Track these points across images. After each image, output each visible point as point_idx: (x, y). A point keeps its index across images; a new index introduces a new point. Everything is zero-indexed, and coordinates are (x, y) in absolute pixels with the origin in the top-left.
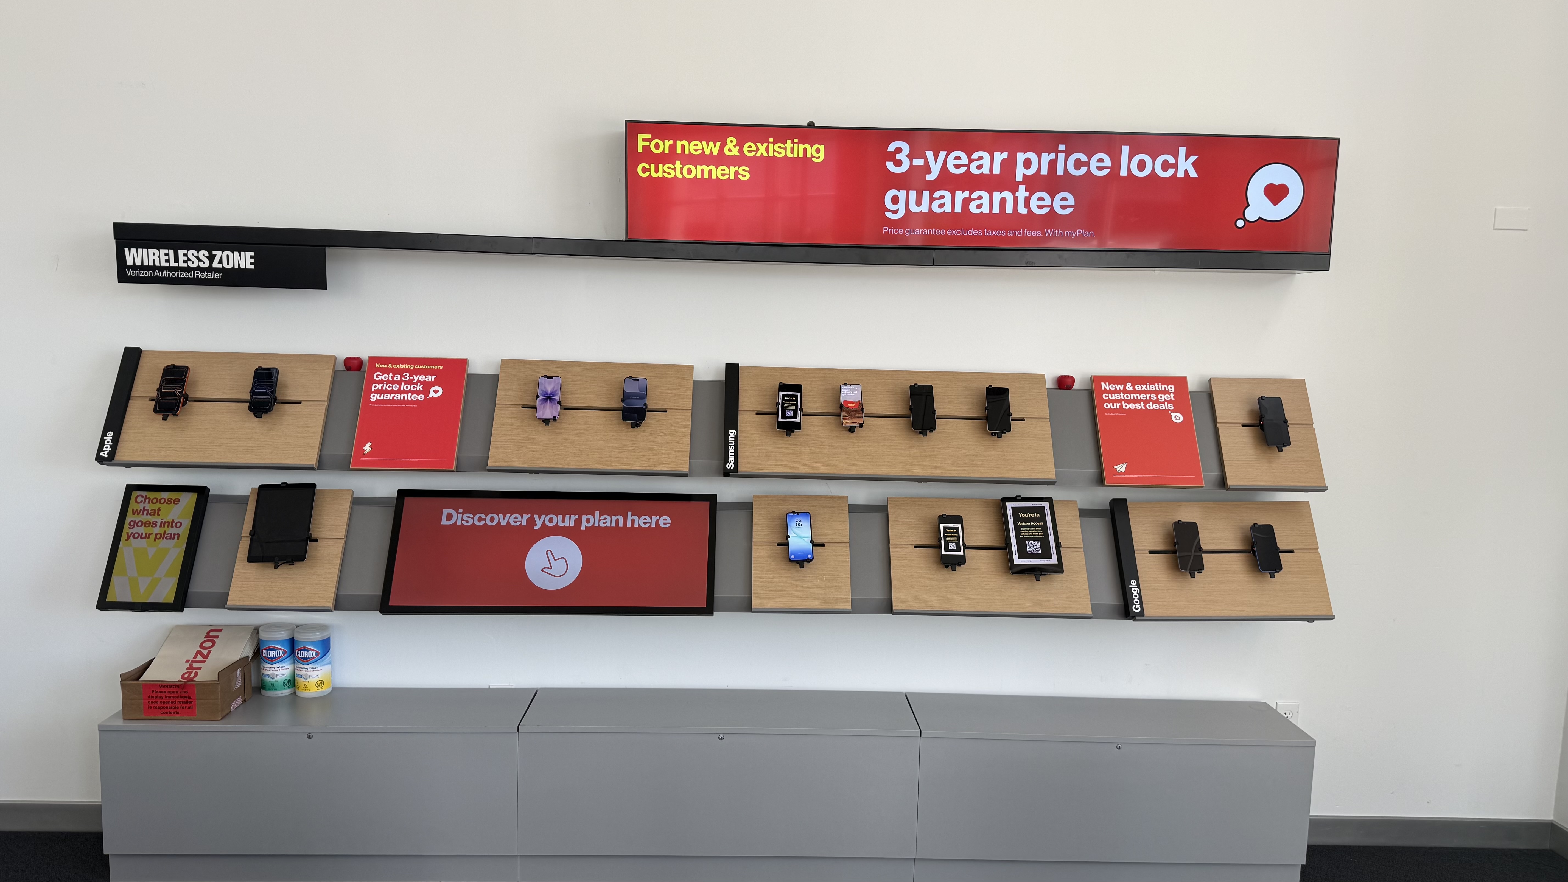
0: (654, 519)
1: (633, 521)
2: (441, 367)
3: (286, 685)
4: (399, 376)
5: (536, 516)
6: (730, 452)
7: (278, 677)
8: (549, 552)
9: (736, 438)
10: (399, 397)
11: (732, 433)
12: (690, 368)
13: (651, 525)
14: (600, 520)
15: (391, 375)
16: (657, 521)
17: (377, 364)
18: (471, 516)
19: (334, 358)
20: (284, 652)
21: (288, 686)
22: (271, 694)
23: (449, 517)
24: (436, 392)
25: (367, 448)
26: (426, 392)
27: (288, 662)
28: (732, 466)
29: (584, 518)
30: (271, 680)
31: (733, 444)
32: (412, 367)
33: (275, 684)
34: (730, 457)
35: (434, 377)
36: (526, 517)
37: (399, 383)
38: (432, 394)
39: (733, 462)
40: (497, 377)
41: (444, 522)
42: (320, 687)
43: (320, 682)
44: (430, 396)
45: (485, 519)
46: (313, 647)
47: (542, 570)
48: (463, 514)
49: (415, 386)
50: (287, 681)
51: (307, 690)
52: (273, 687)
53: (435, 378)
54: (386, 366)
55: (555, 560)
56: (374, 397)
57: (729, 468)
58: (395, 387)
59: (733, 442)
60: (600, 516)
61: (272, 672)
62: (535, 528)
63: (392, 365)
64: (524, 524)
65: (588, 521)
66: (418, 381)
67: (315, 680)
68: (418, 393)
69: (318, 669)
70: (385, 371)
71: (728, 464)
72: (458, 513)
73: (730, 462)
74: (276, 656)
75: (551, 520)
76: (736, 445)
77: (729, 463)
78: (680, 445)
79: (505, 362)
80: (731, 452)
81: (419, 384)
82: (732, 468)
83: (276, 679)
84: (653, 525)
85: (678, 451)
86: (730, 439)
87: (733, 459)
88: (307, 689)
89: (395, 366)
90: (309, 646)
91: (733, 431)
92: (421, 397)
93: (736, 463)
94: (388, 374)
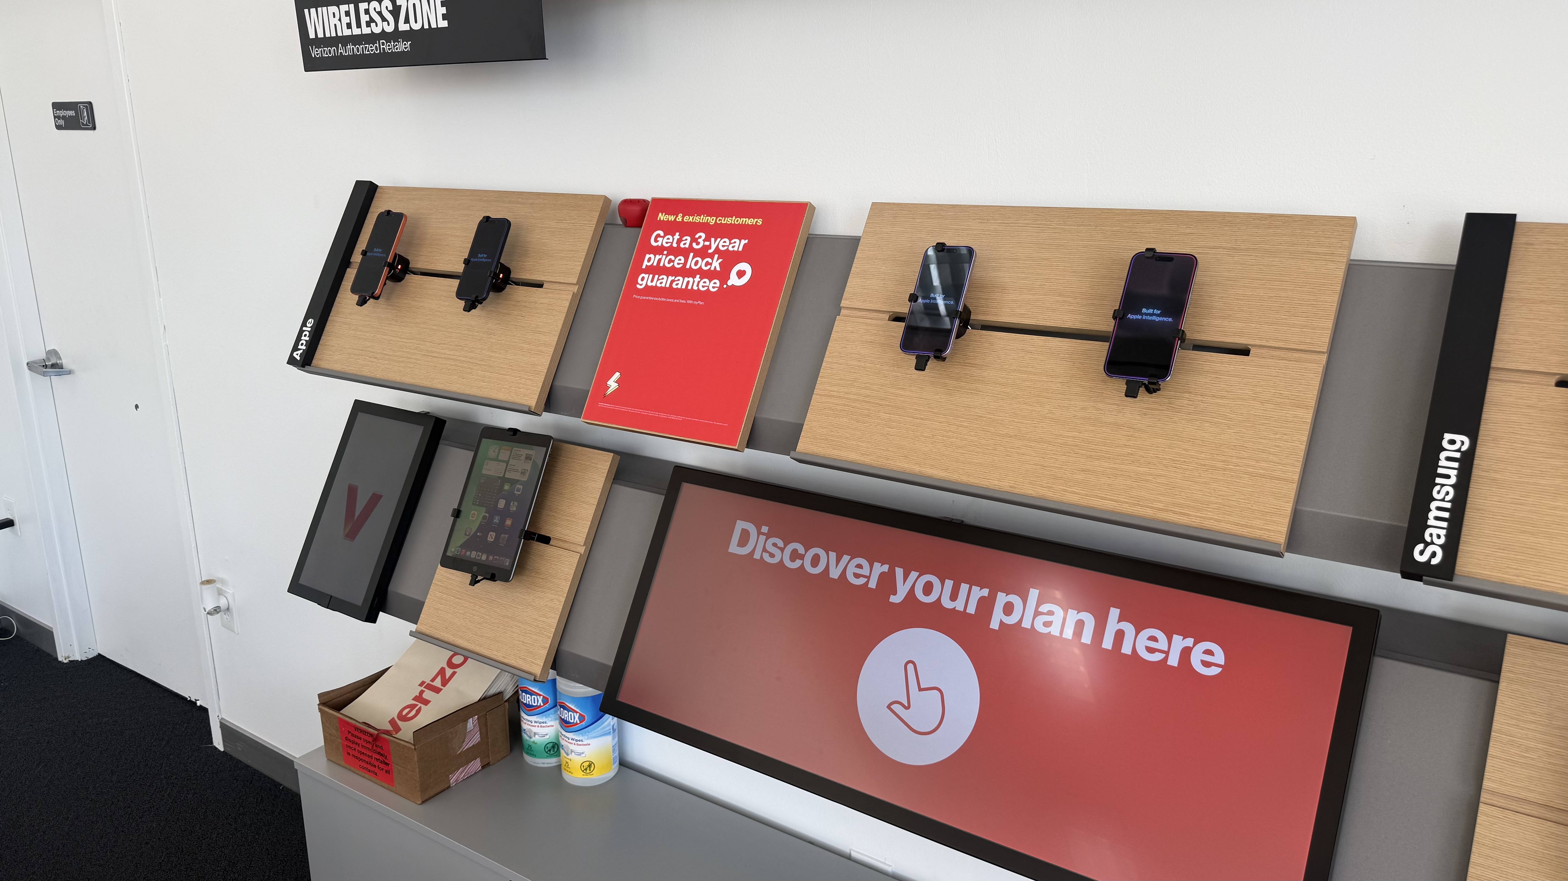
0: (1179, 643)
1: (1120, 635)
2: (760, 222)
3: (550, 750)
4: (689, 238)
5: (899, 572)
6: (1433, 505)
7: (537, 736)
8: (910, 666)
9: (1467, 461)
10: (680, 283)
11: (1452, 442)
12: (1348, 224)
13: (1166, 659)
14: (1037, 613)
15: (677, 236)
16: (1186, 653)
17: (660, 214)
18: (780, 543)
19: (607, 201)
20: (545, 701)
21: (552, 752)
22: (528, 759)
23: (745, 537)
24: (741, 274)
25: (613, 384)
26: (723, 275)
27: (551, 716)
28: (1434, 555)
29: (1002, 599)
30: (528, 738)
31: (1453, 480)
32: (712, 220)
33: (533, 745)
34: (1431, 522)
35: (744, 242)
36: (880, 568)
37: (685, 253)
38: (734, 280)
39: (1442, 541)
40: (854, 242)
41: (734, 548)
42: (588, 771)
43: (588, 763)
44: (730, 283)
45: (802, 557)
46: (575, 706)
47: (889, 707)
48: (768, 536)
49: (710, 260)
50: (551, 744)
51: (570, 772)
52: (531, 752)
53: (745, 245)
54: (672, 218)
55: (920, 689)
56: (645, 281)
57: (1422, 559)
58: (678, 262)
59: (1453, 473)
60: (1039, 603)
61: (529, 727)
62: (894, 599)
63: (683, 217)
64: (873, 584)
65: (1008, 609)
66: (717, 249)
67: (581, 759)
68: (709, 275)
69: (584, 743)
70: (669, 228)
71: (1420, 547)
72: (760, 533)
73: (1428, 539)
74: (533, 704)
75: (928, 589)
76: (1462, 487)
77: (1427, 544)
78: (1271, 457)
79: (878, 210)
80: (1439, 509)
81: (716, 256)
82: (1435, 561)
83: (533, 739)
84: (1173, 661)
85: (1263, 476)
86: (1443, 462)
87: (1443, 533)
88: (568, 769)
89: (686, 219)
90: (570, 703)
91: (1458, 438)
92: (713, 285)
93: (1451, 547)
94: (673, 235)
